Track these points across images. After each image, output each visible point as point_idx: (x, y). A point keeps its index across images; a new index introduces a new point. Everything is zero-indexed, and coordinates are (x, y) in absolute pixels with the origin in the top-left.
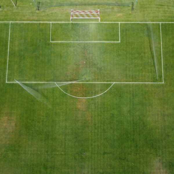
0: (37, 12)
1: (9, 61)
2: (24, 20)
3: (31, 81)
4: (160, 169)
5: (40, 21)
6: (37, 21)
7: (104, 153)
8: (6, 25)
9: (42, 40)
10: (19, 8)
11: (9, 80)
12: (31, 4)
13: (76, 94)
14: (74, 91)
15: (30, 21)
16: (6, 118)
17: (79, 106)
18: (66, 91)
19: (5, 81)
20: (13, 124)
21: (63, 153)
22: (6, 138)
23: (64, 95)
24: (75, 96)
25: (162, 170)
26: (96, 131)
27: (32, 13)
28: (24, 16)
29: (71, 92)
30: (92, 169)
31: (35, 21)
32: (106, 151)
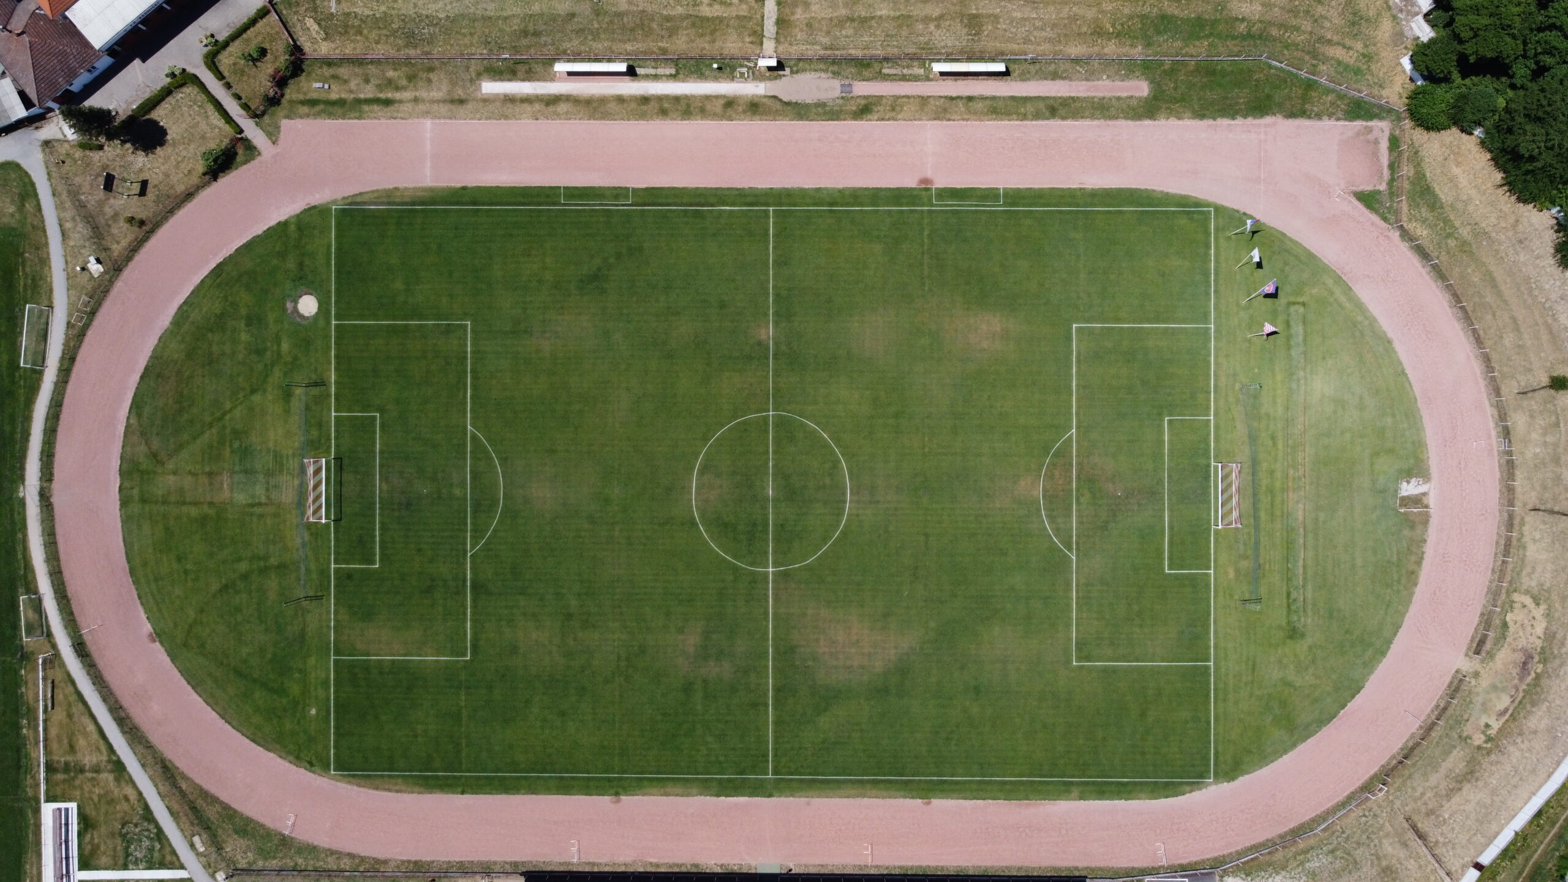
0: (1237, 386)
1: (1122, 328)
2: (1216, 357)
3: (1076, 379)
4: (896, 648)
5: (1215, 392)
6: (1216, 386)
7: (926, 535)
8: (1205, 318)
9: (1170, 398)
10: (1247, 344)
11: (1078, 330)
12: (1256, 371)
13: (1050, 476)
14: (1057, 473)
15: (1214, 371)
16: (998, 329)
17: (1023, 483)
18: (1056, 455)
19: (1077, 322)
20: (985, 344)
21: (927, 450)
22: (956, 331)
23: (1046, 450)
24: (1045, 474)
25: (893, 651)
26: (972, 518)
27: (1235, 375)
28: (1227, 356)
29: (1053, 465)
30: (896, 509)
31: (1216, 380)
32: (931, 538)
